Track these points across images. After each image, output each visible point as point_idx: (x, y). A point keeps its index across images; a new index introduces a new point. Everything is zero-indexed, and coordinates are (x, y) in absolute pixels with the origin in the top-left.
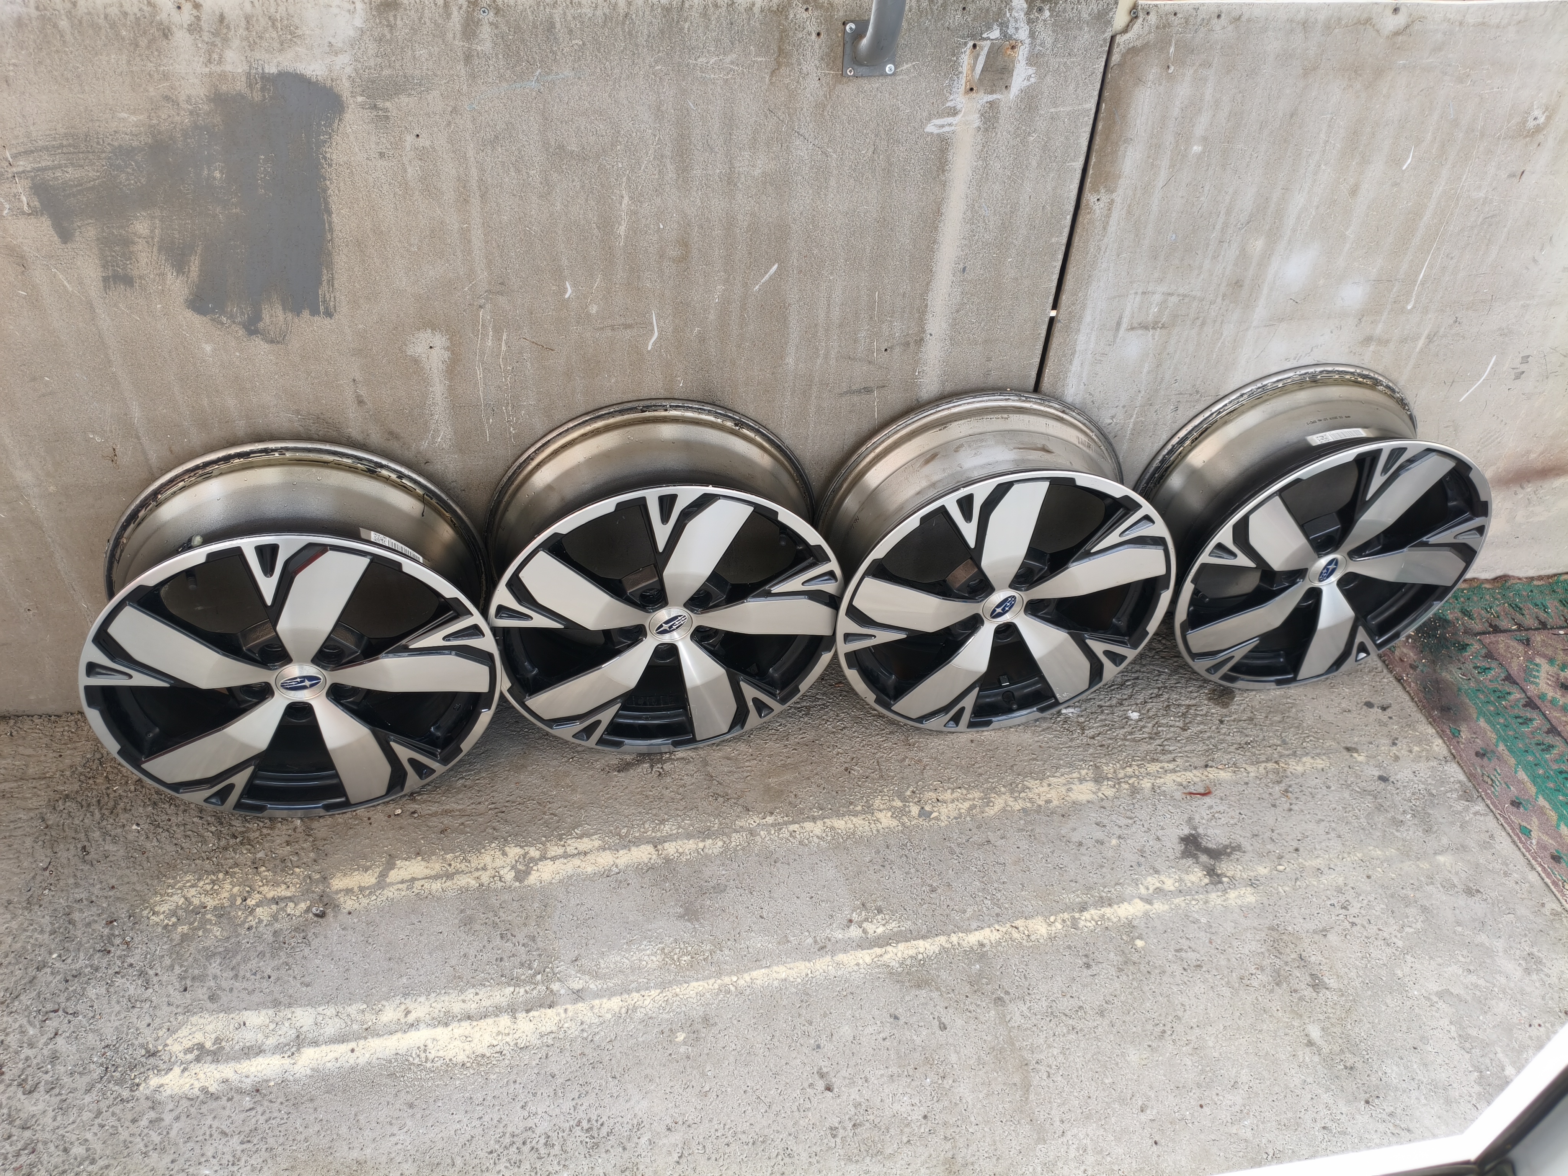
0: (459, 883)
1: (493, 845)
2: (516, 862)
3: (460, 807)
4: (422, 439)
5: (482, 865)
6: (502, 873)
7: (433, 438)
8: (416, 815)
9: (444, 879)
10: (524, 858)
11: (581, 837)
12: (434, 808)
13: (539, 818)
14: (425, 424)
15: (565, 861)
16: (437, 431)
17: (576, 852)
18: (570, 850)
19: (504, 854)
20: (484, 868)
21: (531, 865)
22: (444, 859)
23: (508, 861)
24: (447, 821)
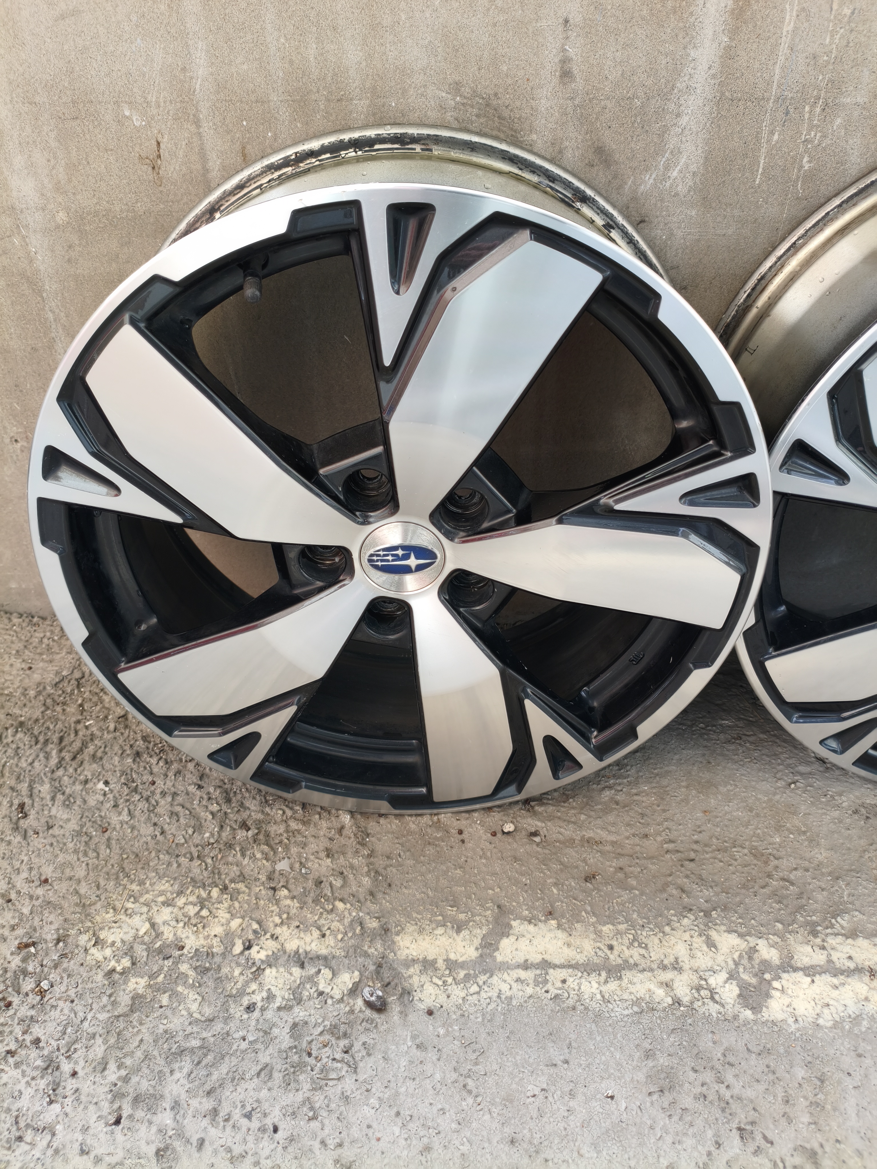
0: (632, 988)
1: (685, 921)
2: (737, 964)
3: (613, 838)
4: (647, 169)
5: (672, 959)
6: (712, 981)
7: (667, 168)
8: (537, 839)
9: (604, 974)
10: (750, 958)
11: (852, 934)
12: (569, 831)
13: (761, 882)
14: (661, 136)
15: (835, 981)
16: (677, 152)
17: (852, 965)
18: (839, 957)
19: (711, 944)
20: (676, 967)
21: (767, 976)
22: (599, 934)
23: (720, 959)
24: (594, 859)
